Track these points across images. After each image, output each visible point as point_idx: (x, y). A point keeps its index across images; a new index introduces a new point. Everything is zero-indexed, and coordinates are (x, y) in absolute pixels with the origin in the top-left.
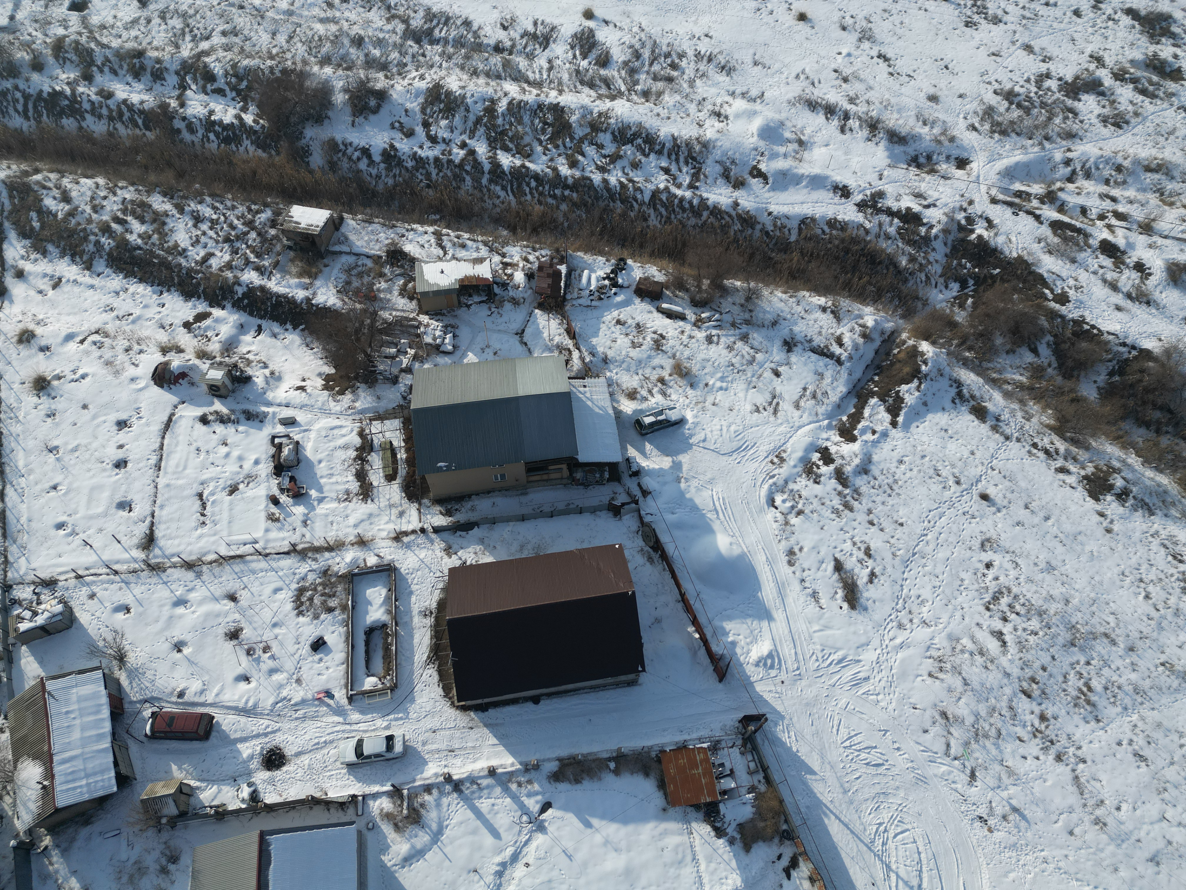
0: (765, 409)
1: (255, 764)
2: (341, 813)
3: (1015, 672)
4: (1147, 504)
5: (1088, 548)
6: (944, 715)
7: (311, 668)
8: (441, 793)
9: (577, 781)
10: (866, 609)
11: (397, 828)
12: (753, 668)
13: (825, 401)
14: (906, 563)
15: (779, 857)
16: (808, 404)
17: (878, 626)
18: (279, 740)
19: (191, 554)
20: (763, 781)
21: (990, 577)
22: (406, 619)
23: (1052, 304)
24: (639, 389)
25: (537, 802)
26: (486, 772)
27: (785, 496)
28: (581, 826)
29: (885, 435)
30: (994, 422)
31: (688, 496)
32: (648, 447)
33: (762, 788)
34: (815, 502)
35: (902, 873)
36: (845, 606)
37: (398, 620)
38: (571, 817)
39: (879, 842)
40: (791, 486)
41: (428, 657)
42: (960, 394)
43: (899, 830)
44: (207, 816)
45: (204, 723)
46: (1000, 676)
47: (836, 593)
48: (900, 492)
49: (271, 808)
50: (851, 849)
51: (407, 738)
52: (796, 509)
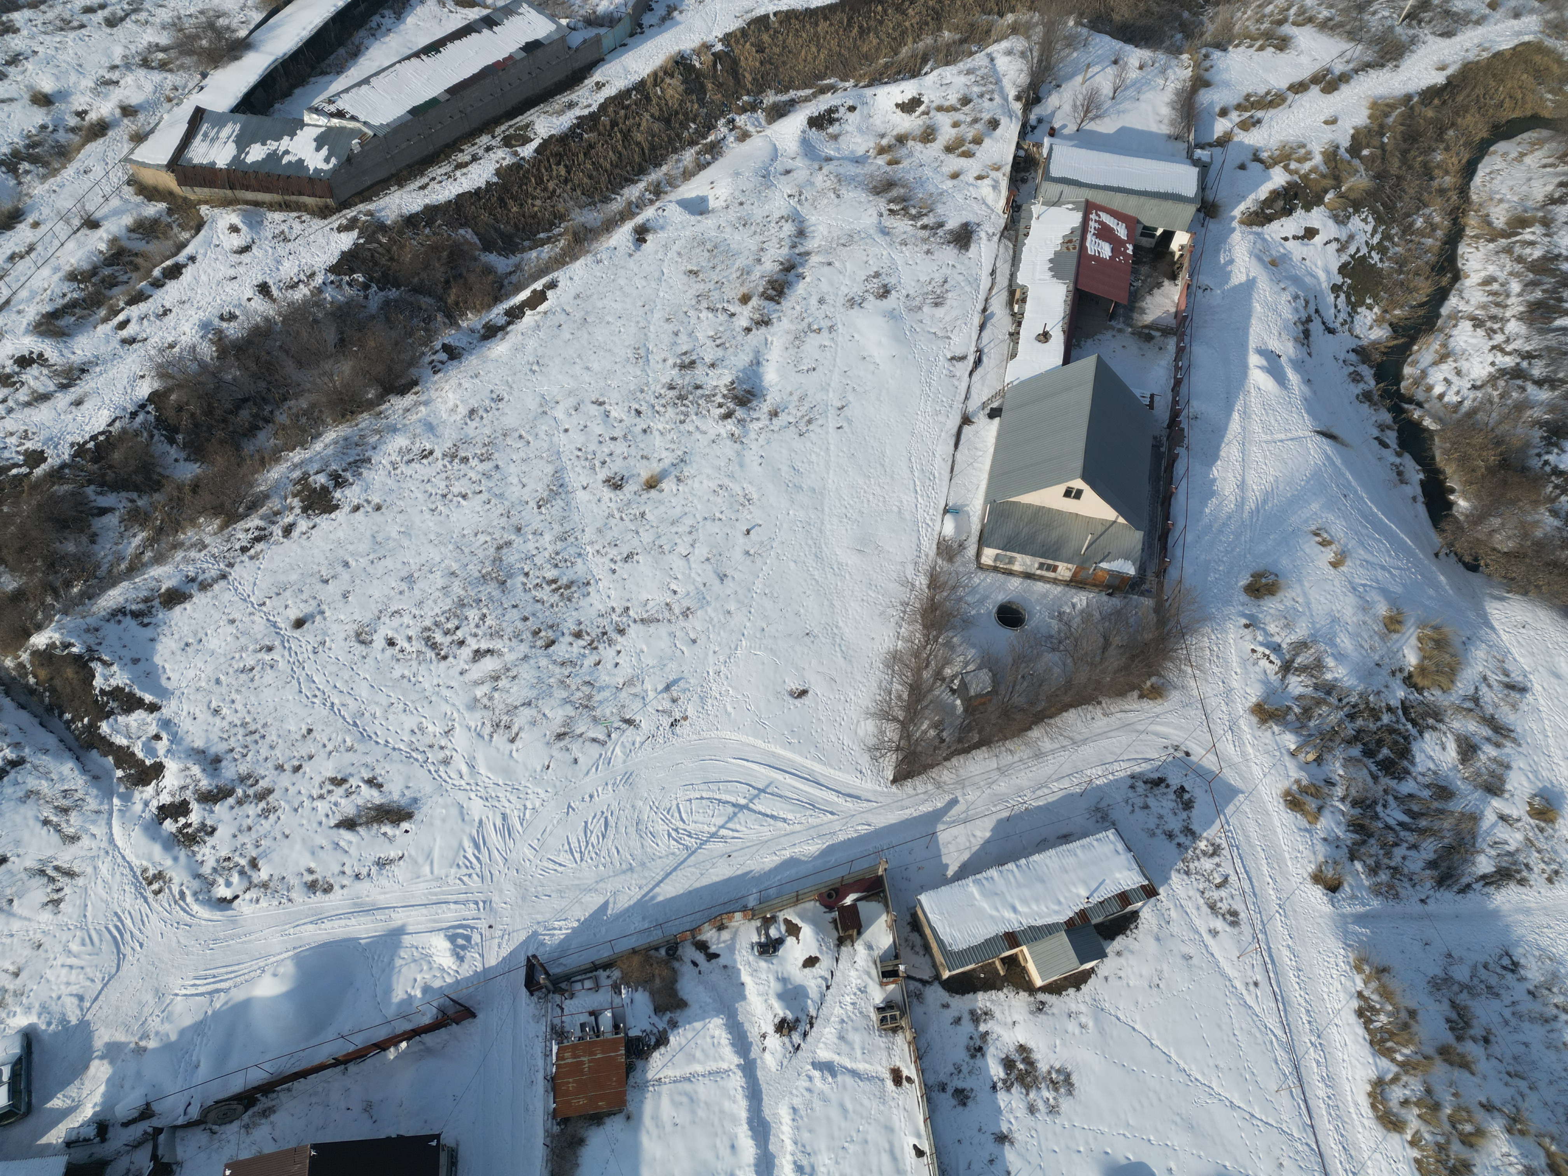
0: (59, 890)
3: (523, 649)
4: (356, 462)
5: (394, 535)
6: (560, 736)
10: (415, 800)
12: (465, 966)
13: (77, 796)
14: (365, 737)
15: (695, 964)
16: (74, 823)
17: (440, 790)
20: (608, 972)
21: (406, 645)
23: (39, 471)
27: (221, 881)
29: (166, 724)
30: (195, 586)
31: (174, 1037)
32: (57, 1103)
33: (616, 974)
34: (242, 839)
35: (720, 821)
36: (405, 825)
39: (688, 841)
40: (206, 870)
42: (135, 615)
43: (676, 815)
46: (526, 666)
47: (385, 834)
48: (261, 723)
50: (693, 874)
52: (247, 868)
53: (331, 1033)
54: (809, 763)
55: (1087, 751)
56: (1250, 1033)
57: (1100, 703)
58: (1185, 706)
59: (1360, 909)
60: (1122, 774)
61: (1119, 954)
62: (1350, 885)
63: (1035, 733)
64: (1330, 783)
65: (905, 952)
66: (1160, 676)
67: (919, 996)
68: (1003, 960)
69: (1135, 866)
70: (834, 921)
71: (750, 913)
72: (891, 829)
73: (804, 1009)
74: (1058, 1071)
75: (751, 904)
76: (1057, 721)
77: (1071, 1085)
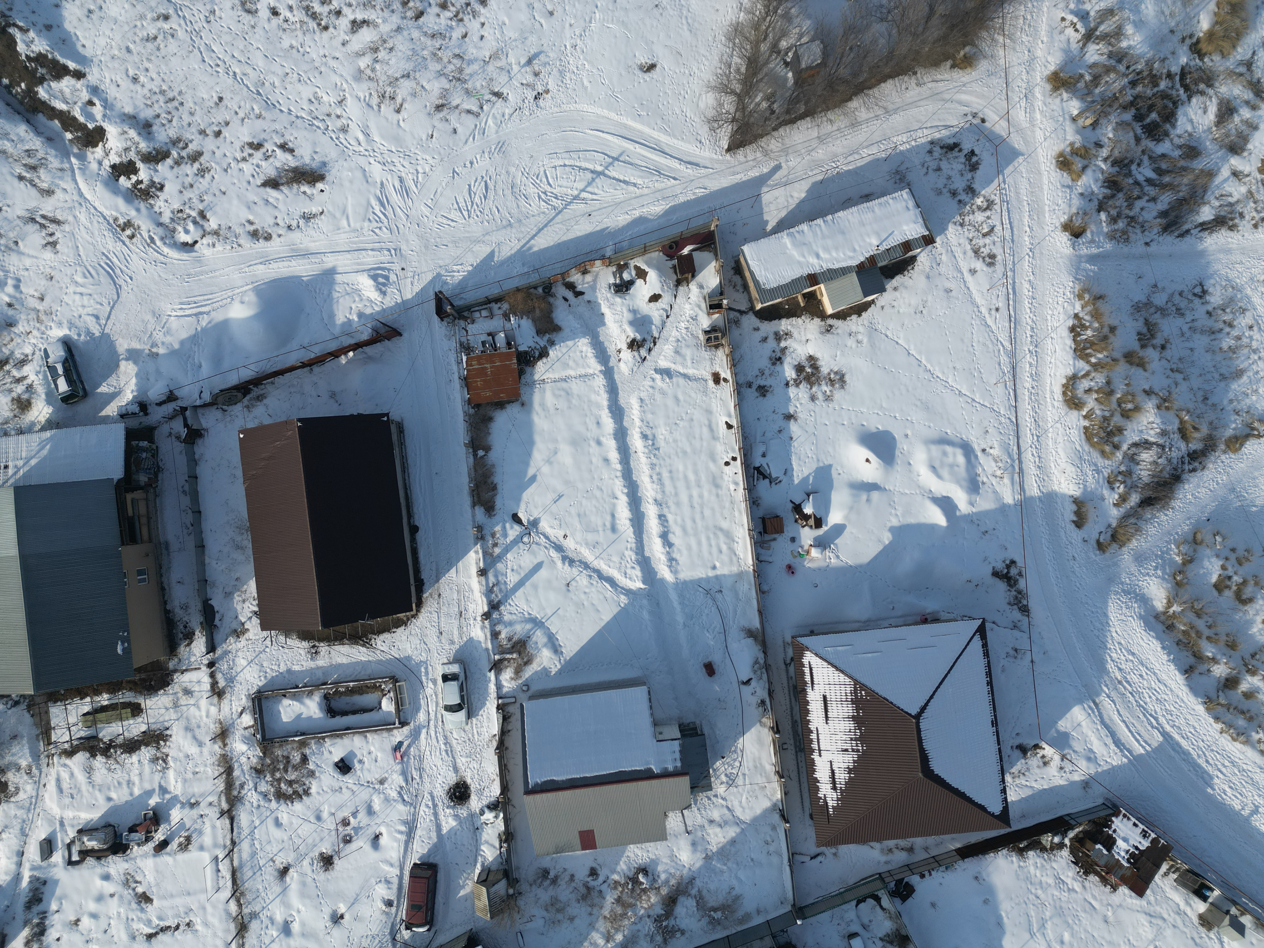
0: (52, 235)
1: (463, 812)
2: (512, 719)
3: (395, 20)
6: (439, 108)
7: (369, 771)
8: (500, 621)
9: (494, 488)
11: (528, 662)
12: (388, 298)
13: (40, 154)
14: (270, 105)
15: (566, 299)
16: (45, 179)
17: (344, 155)
18: (440, 792)
19: (228, 931)
20: (499, 305)
21: (288, 15)
22: (319, 674)
24: (14, 395)
25: (512, 528)
26: (483, 578)
27: (180, 229)
28: (534, 485)
29: (95, 90)
31: (176, 346)
32: (103, 389)
33: (505, 306)
34: (188, 194)
35: (581, 185)
36: (320, 185)
37: (320, 682)
38: (526, 495)
39: (555, 202)
40: (166, 219)
41: (363, 646)
43: (544, 180)
44: (508, 850)
45: (420, 873)
46: (400, 37)
47: (304, 193)
48: (176, 90)
49: (505, 788)
50: (560, 229)
51: (446, 661)
52: (198, 219)
53: (295, 345)
54: (656, 134)
55: (897, 119)
56: (984, 344)
57: (915, 73)
58: (990, 74)
59: (1094, 251)
60: (923, 140)
61: (895, 289)
62: (1092, 232)
63: (854, 104)
64: (1099, 145)
65: (728, 290)
66: (973, 45)
67: (737, 322)
68: (804, 296)
69: (920, 220)
70: (674, 267)
71: (608, 261)
72: (723, 192)
73: (649, 332)
74: (836, 373)
75: (608, 254)
76: (875, 91)
77: (844, 382)
